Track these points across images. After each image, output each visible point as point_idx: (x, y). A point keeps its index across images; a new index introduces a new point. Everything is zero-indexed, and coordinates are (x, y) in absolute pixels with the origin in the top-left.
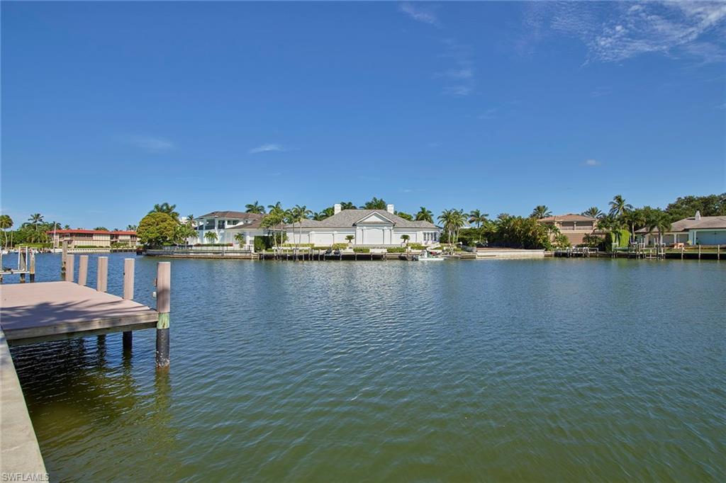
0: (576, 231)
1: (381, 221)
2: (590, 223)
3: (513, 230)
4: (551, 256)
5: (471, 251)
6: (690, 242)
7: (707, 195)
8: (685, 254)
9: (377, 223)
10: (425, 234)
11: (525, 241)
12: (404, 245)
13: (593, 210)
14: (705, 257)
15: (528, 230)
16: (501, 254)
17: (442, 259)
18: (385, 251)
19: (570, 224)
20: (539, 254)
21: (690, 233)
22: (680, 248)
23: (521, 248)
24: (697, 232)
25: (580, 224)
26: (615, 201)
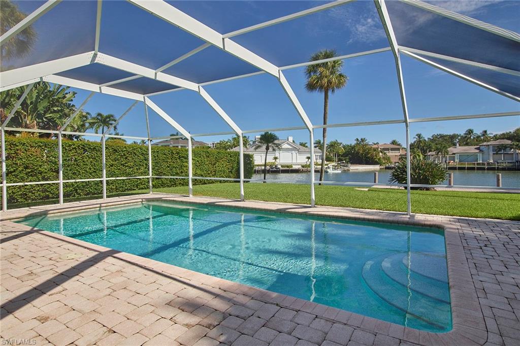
0: (391, 154)
1: (291, 147)
2: (398, 149)
3: (358, 153)
4: (383, 169)
5: (347, 166)
6: (456, 160)
7: (451, 134)
8: (458, 167)
9: (289, 149)
10: (316, 156)
11: (366, 160)
12: (308, 163)
13: (394, 141)
14: (469, 169)
15: (368, 153)
16: (361, 168)
17: (340, 172)
18: (300, 167)
19: (388, 149)
20: (377, 167)
21: (456, 156)
22: (452, 164)
23: (363, 164)
24: (460, 155)
25: (393, 149)
26: (417, 137)
